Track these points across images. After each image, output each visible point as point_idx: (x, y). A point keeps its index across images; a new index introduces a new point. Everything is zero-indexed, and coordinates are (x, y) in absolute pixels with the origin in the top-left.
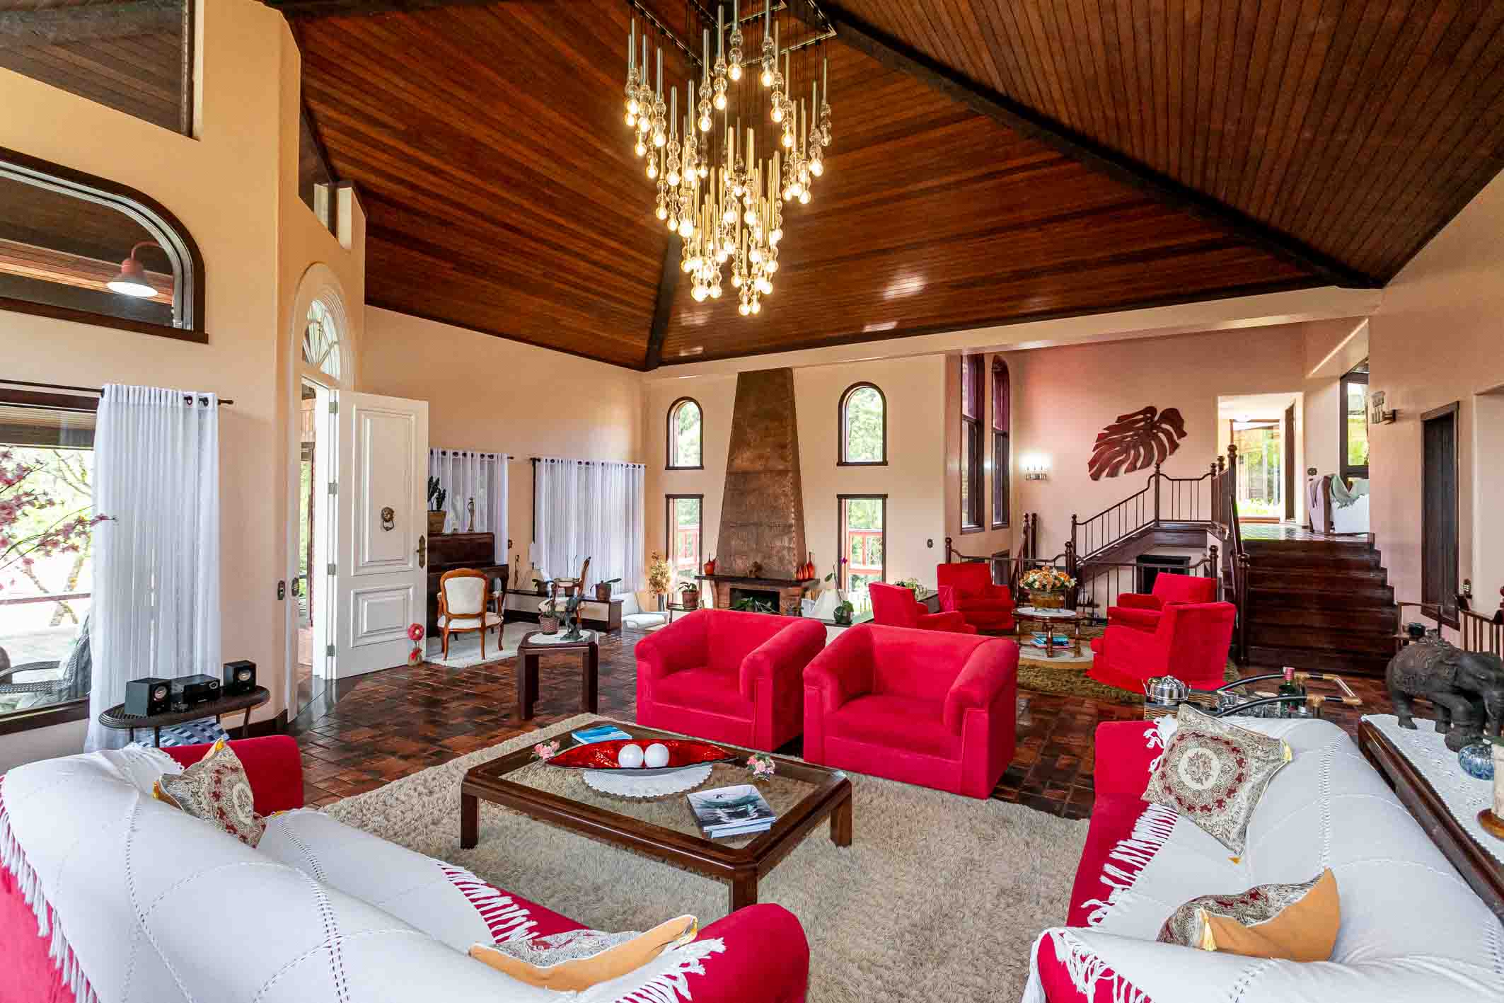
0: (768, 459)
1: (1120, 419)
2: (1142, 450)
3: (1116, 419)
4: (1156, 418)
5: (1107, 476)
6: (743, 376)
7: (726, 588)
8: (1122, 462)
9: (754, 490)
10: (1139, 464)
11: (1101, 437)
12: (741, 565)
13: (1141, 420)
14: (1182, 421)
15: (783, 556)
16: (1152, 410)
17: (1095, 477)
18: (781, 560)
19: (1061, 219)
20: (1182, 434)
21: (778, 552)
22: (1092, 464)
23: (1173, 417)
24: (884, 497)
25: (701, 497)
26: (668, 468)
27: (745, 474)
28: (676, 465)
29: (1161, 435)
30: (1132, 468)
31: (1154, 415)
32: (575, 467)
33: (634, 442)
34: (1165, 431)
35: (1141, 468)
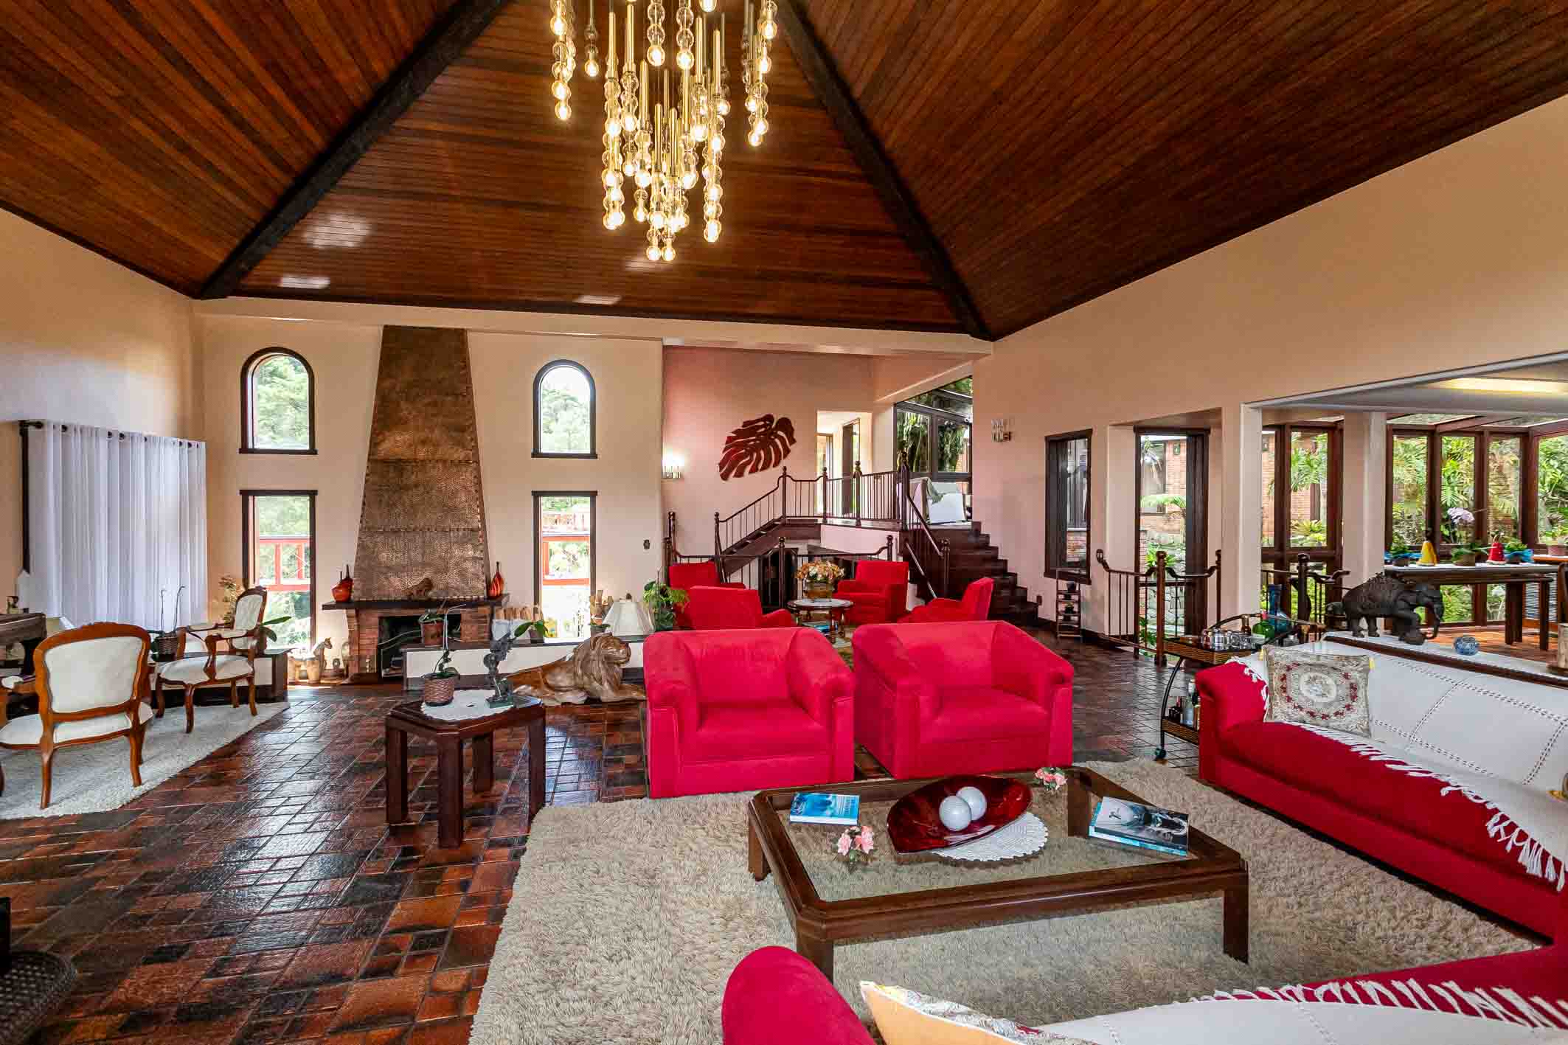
0: (437, 445)
1: (745, 424)
2: (762, 453)
3: (741, 424)
4: (774, 425)
5: (735, 476)
6: (388, 330)
7: (373, 618)
8: (748, 463)
9: (416, 486)
10: (760, 467)
11: (730, 439)
12: (399, 585)
13: (762, 427)
14: (793, 430)
15: (466, 570)
16: (769, 418)
17: (725, 477)
18: (462, 574)
19: (829, 231)
20: (793, 441)
21: (457, 564)
22: (721, 465)
23: (785, 424)
24: (593, 495)
25: (312, 494)
26: (245, 450)
27: (398, 465)
28: (256, 447)
29: (777, 440)
30: (754, 470)
31: (772, 422)
32: (103, 442)
33: (183, 405)
34: (781, 439)
35: (763, 469)
